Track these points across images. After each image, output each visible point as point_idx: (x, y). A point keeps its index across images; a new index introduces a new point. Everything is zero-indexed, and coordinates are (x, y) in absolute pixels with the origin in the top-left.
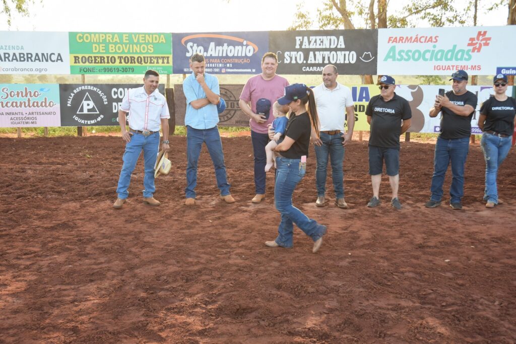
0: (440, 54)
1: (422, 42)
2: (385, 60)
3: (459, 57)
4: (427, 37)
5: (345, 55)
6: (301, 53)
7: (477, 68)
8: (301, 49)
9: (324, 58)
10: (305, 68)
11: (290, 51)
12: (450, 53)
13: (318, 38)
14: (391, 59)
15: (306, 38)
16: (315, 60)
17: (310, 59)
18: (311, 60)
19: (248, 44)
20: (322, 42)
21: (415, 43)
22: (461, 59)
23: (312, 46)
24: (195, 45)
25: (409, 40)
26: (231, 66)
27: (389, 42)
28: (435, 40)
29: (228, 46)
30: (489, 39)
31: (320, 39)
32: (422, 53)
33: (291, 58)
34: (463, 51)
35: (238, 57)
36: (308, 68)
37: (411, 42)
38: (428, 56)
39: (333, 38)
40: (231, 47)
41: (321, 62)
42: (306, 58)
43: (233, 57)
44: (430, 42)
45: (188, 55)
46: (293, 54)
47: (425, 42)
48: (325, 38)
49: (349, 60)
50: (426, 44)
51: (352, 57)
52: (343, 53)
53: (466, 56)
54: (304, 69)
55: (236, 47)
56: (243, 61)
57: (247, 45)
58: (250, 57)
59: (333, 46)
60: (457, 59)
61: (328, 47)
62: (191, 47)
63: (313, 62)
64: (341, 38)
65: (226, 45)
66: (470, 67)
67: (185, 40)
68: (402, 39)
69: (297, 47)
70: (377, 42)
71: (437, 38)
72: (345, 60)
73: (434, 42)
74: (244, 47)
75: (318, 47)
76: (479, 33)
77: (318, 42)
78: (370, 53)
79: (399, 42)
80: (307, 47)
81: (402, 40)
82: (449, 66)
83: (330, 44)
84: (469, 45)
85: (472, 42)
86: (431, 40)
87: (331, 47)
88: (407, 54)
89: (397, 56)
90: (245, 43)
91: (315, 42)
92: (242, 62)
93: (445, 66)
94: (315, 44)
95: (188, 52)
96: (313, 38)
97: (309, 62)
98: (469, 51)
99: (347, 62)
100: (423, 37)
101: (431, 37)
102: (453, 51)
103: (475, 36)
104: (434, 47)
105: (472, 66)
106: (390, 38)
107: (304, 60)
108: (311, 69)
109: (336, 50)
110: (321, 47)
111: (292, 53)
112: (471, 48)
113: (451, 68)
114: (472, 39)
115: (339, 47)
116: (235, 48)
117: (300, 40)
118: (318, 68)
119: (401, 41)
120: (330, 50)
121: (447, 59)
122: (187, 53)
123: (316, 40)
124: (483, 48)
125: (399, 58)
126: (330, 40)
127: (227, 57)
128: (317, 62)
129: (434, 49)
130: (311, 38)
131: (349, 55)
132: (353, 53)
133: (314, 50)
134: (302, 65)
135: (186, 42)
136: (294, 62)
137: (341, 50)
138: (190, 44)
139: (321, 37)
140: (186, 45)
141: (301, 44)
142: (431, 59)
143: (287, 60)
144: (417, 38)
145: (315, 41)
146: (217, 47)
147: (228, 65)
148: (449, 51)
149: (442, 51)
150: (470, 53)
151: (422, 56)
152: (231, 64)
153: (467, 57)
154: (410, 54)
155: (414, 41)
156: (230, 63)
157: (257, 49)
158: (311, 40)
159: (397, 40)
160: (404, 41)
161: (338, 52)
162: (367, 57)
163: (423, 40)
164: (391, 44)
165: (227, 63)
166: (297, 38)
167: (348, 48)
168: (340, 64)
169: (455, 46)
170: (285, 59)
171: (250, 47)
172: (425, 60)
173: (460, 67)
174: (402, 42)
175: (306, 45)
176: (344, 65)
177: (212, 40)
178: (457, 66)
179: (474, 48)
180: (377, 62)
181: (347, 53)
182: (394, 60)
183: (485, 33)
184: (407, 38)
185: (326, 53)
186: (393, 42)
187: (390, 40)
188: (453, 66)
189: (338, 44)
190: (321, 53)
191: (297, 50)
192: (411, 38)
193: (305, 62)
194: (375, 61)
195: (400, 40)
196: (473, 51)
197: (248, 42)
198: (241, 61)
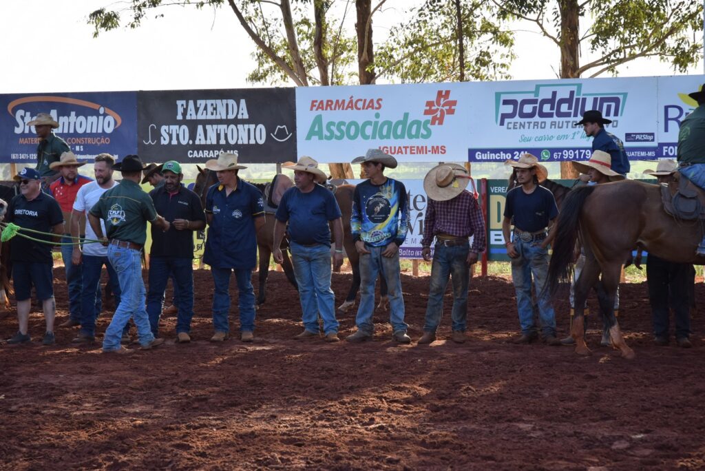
0: (385, 128)
1: (359, 109)
2: (308, 138)
3: (413, 132)
4: (365, 100)
5: (249, 130)
6: (184, 127)
7: (440, 150)
8: (184, 122)
9: (218, 136)
10: (191, 152)
11: (169, 124)
12: (400, 127)
13: (209, 102)
14: (317, 137)
15: (191, 103)
16: (206, 139)
17: (198, 137)
18: (200, 140)
19: (106, 112)
20: (215, 109)
21: (349, 109)
22: (417, 136)
23: (201, 117)
24: (28, 114)
25: (340, 105)
26: (82, 150)
27: (311, 109)
28: (377, 106)
29: (77, 115)
30: (454, 103)
31: (212, 105)
32: (360, 125)
33: (171, 136)
34: (417, 122)
35: (92, 135)
36: (196, 152)
37: (343, 109)
38: (369, 130)
39: (231, 102)
40: (82, 118)
41: (214, 142)
42: (193, 136)
43: (85, 134)
44: (370, 109)
45: (18, 131)
46: (174, 128)
47: (363, 108)
48: (218, 102)
49: (255, 139)
50: (365, 110)
51: (259, 134)
52: (246, 126)
53: (423, 131)
54: (191, 154)
55: (89, 118)
56: (99, 141)
57: (105, 115)
58: (110, 135)
59: (231, 116)
60: (411, 137)
61: (224, 117)
62: (22, 118)
63: (203, 142)
64: (243, 102)
65: (73, 113)
66: (429, 148)
67: (12, 107)
68: (330, 103)
69: (180, 117)
70: (295, 109)
71: (380, 102)
72: (249, 139)
73: (377, 108)
74: (101, 118)
75: (210, 117)
76: (440, 93)
77: (210, 109)
78: (284, 126)
79: (326, 109)
80: (194, 117)
81: (330, 106)
82: (400, 148)
83: (227, 113)
84: (426, 113)
85: (430, 108)
86: (371, 105)
87: (229, 118)
88: (339, 129)
89: (326, 133)
90: (102, 111)
91: (205, 110)
92: (99, 143)
93: (395, 148)
94: (205, 112)
95: (18, 126)
96: (201, 103)
97: (197, 142)
98: (427, 122)
99: (252, 142)
100: (361, 100)
101: (372, 101)
102: (403, 122)
103: (433, 98)
104: (377, 116)
105: (433, 147)
106: (313, 102)
107: (189, 140)
108: (201, 154)
109: (236, 121)
110: (213, 117)
111: (171, 127)
112: (430, 117)
113: (404, 150)
114: (430, 104)
115: (240, 117)
116: (87, 119)
117: (182, 105)
118: (211, 152)
119: (329, 108)
120: (227, 122)
121: (396, 137)
122: (16, 128)
123: (206, 105)
124: (447, 117)
125: (328, 134)
126: (227, 105)
127: (76, 134)
128: (208, 142)
129: (377, 120)
130: (199, 102)
131: (255, 129)
132: (261, 126)
133: (205, 123)
134: (188, 147)
135: (15, 110)
136: (174, 142)
137: (243, 122)
138: (20, 113)
139: (213, 101)
140: (15, 115)
141: (184, 114)
142: (374, 137)
143: (165, 139)
144: (351, 102)
145: (206, 108)
146: (61, 118)
147: (77, 148)
148: (398, 123)
149: (388, 123)
150: (429, 126)
151: (361, 131)
152: (82, 147)
153: (425, 133)
154: (343, 128)
155: (348, 107)
156: (80, 145)
157: (119, 122)
158: (198, 106)
159: (323, 106)
160: (333, 106)
161: (239, 126)
162: (281, 134)
163: (360, 104)
164: (315, 113)
165: (76, 145)
166: (179, 103)
167: (252, 120)
168: (243, 145)
169: (406, 115)
170: (162, 138)
171: (110, 118)
172: (366, 137)
173: (416, 149)
174: (331, 109)
175: (191, 115)
176: (249, 146)
177: (52, 105)
178: (411, 147)
179: (433, 117)
180: (296, 141)
181: (252, 127)
182: (321, 138)
183: (448, 92)
184: (337, 101)
185: (222, 127)
186: (317, 110)
187: (313, 106)
188: (406, 148)
189: (238, 113)
190: (215, 127)
191: (180, 123)
192: (343, 101)
193: (191, 142)
194: (294, 139)
195: (327, 105)
196: (433, 123)
197: (106, 109)
198: (96, 140)
